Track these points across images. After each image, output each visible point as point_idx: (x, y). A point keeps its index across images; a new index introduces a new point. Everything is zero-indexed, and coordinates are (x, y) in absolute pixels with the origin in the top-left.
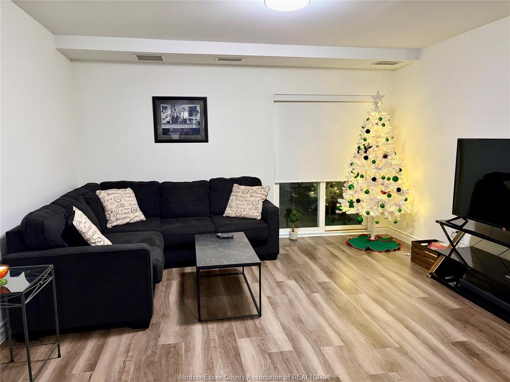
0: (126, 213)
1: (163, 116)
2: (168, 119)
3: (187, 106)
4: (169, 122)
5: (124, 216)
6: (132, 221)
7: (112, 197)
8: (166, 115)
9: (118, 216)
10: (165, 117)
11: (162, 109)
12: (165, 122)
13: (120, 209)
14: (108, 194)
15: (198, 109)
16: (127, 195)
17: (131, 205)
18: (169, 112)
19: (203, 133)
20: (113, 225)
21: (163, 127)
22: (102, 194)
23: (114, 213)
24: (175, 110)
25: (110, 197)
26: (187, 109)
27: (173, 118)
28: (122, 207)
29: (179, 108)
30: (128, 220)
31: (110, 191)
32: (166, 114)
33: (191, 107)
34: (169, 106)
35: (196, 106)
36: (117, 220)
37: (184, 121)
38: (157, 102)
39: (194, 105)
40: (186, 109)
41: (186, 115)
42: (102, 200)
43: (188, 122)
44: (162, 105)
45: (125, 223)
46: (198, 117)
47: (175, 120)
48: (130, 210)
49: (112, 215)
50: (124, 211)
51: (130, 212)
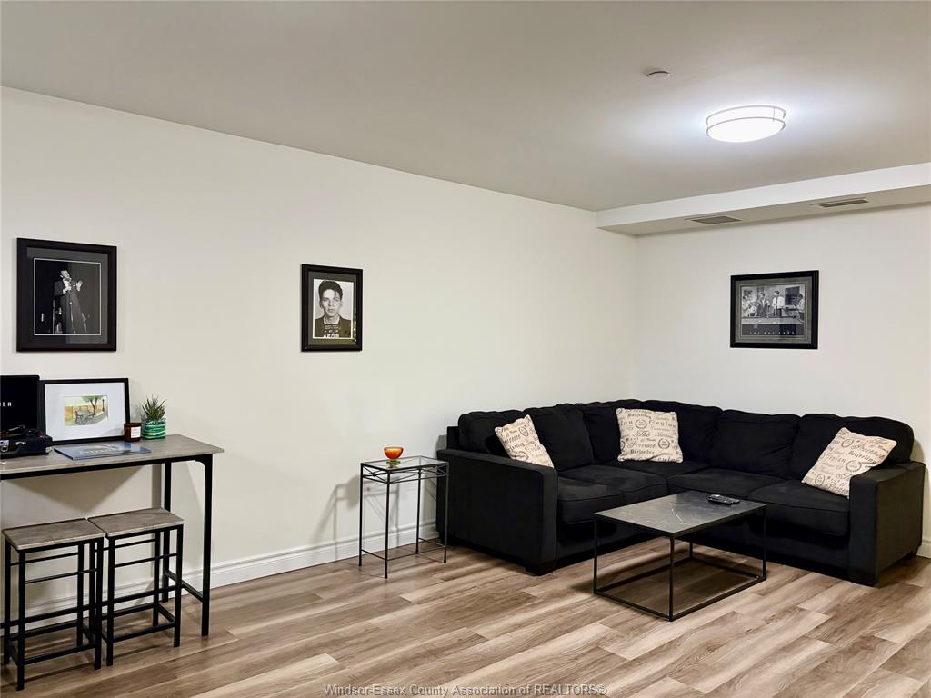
0: (648, 446)
1: (744, 305)
2: (751, 310)
3: (783, 288)
4: (752, 315)
5: (643, 449)
6: (656, 459)
7: (634, 419)
8: (749, 304)
9: (634, 448)
10: (747, 306)
11: (743, 295)
12: (746, 314)
13: (640, 438)
14: (629, 415)
15: (802, 292)
16: (660, 421)
17: (659, 435)
18: (754, 298)
19: (808, 332)
20: (626, 458)
21: (744, 322)
22: (622, 414)
23: (630, 442)
24: (764, 295)
25: (631, 419)
26: (784, 293)
27: (760, 307)
28: (644, 435)
29: (769, 291)
30: (649, 456)
31: (633, 412)
32: (749, 302)
33: (789, 289)
34: (754, 290)
35: (798, 288)
36: (632, 452)
37: (779, 312)
38: (738, 283)
39: (793, 286)
40: (781, 293)
41: (780, 302)
42: (619, 422)
43: (784, 314)
44: (743, 288)
45: (643, 458)
46: (801, 305)
47: (762, 311)
48: (656, 443)
49: (627, 445)
50: (646, 442)
51: (657, 445)
